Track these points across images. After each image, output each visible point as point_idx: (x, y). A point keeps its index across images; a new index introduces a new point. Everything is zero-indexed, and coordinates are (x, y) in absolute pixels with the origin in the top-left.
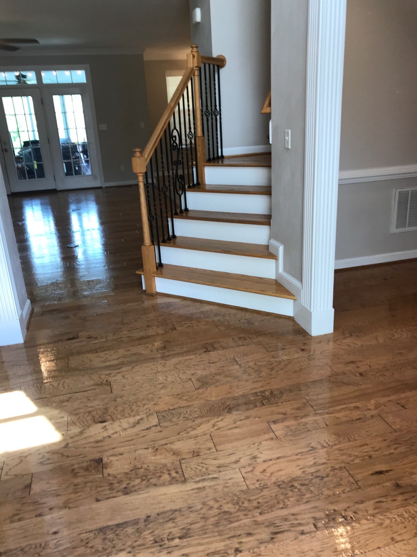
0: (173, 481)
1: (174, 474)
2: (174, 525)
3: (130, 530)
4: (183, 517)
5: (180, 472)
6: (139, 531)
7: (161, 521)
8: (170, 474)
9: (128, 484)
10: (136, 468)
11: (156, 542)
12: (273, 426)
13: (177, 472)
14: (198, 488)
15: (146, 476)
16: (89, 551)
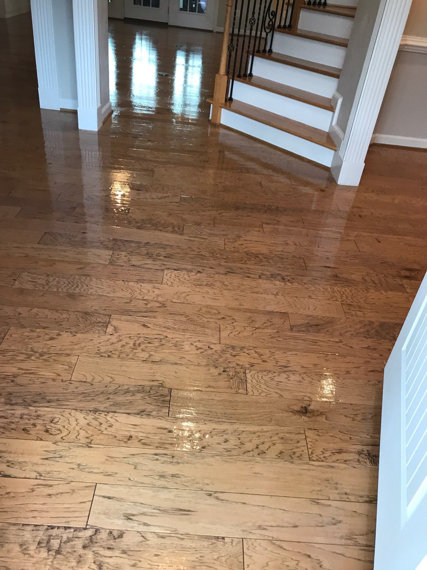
0: (173, 232)
1: (176, 229)
2: (164, 250)
3: (133, 245)
4: (171, 249)
5: (181, 229)
6: (139, 247)
7: (156, 247)
8: (173, 228)
9: (142, 225)
10: (151, 219)
11: (148, 254)
12: (264, 226)
13: (179, 229)
14: (190, 240)
15: (156, 225)
16: (102, 246)
